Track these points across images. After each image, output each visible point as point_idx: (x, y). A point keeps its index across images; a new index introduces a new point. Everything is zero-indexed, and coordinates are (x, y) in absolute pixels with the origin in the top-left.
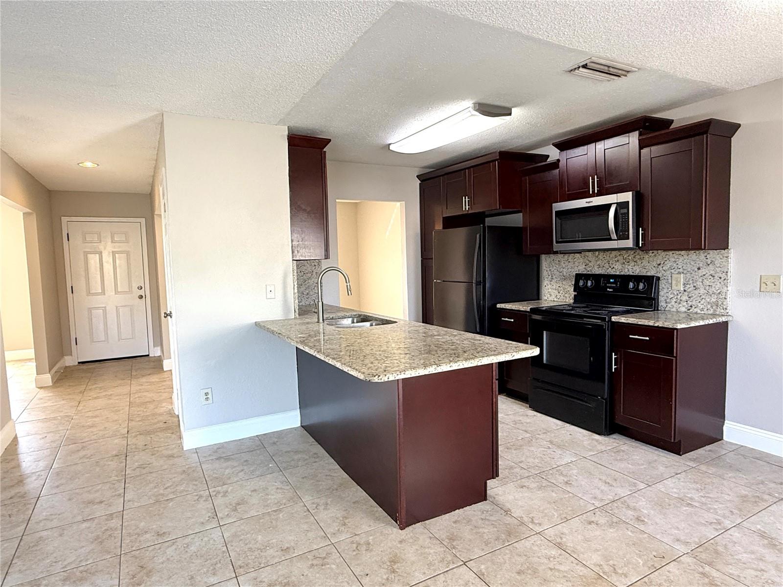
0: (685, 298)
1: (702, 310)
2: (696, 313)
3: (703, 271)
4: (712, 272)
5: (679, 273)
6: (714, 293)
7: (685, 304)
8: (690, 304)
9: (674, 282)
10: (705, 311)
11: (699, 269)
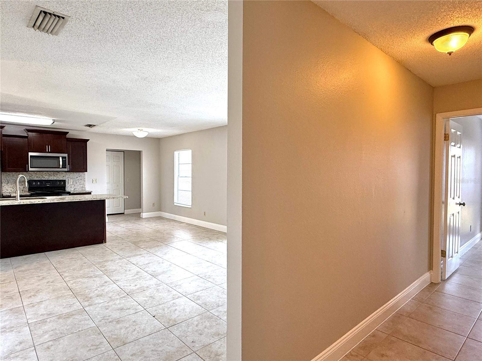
0: (73, 186)
1: (78, 189)
2: (77, 190)
3: (78, 178)
4: (81, 178)
5: (71, 179)
6: (82, 184)
7: (73, 188)
8: (75, 188)
9: (69, 182)
10: (79, 189)
11: (77, 177)
